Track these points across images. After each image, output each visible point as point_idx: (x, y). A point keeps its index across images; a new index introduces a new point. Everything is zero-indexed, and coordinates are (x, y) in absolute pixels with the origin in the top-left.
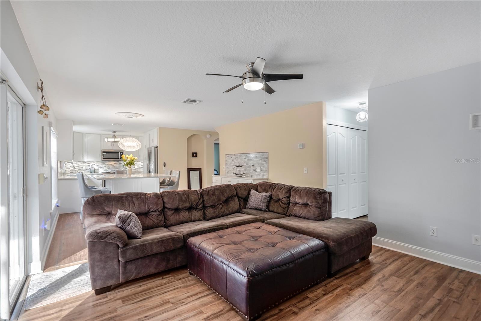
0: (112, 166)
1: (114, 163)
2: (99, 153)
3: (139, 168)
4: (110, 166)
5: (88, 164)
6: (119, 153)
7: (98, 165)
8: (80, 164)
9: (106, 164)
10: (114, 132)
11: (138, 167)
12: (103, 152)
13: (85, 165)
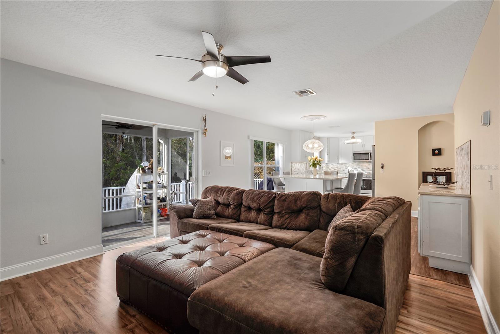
0: (366, 168)
1: (368, 165)
2: (351, 155)
5: (345, 165)
6: (370, 153)
7: (353, 167)
8: (339, 166)
9: (360, 166)
10: (353, 133)
12: (354, 154)
13: (342, 166)
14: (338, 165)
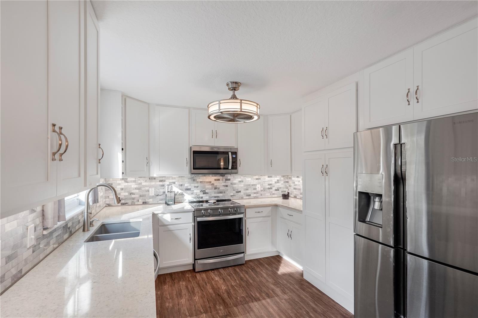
0: (211, 186)
1: (216, 180)
2: (186, 157)
3: (264, 190)
4: (207, 187)
5: (161, 181)
6: (230, 154)
7: (182, 185)
8: (144, 184)
10: (234, 85)
11: (262, 189)
13: (153, 183)
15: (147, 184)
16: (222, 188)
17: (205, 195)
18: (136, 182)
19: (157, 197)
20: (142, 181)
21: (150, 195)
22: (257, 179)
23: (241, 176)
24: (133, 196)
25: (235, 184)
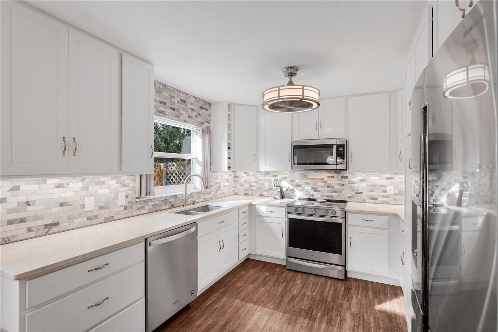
0: (323, 184)
1: (329, 177)
5: (274, 176)
6: (334, 146)
7: (292, 181)
8: (260, 178)
9: (308, 179)
10: (289, 71)
11: (397, 192)
12: (295, 147)
13: (267, 178)
14: (258, 175)
15: (263, 178)
16: (337, 187)
17: (316, 193)
18: (254, 176)
19: (271, 190)
20: (259, 176)
21: (265, 188)
22: (388, 178)
23: (363, 173)
24: (252, 188)
25: (354, 183)
